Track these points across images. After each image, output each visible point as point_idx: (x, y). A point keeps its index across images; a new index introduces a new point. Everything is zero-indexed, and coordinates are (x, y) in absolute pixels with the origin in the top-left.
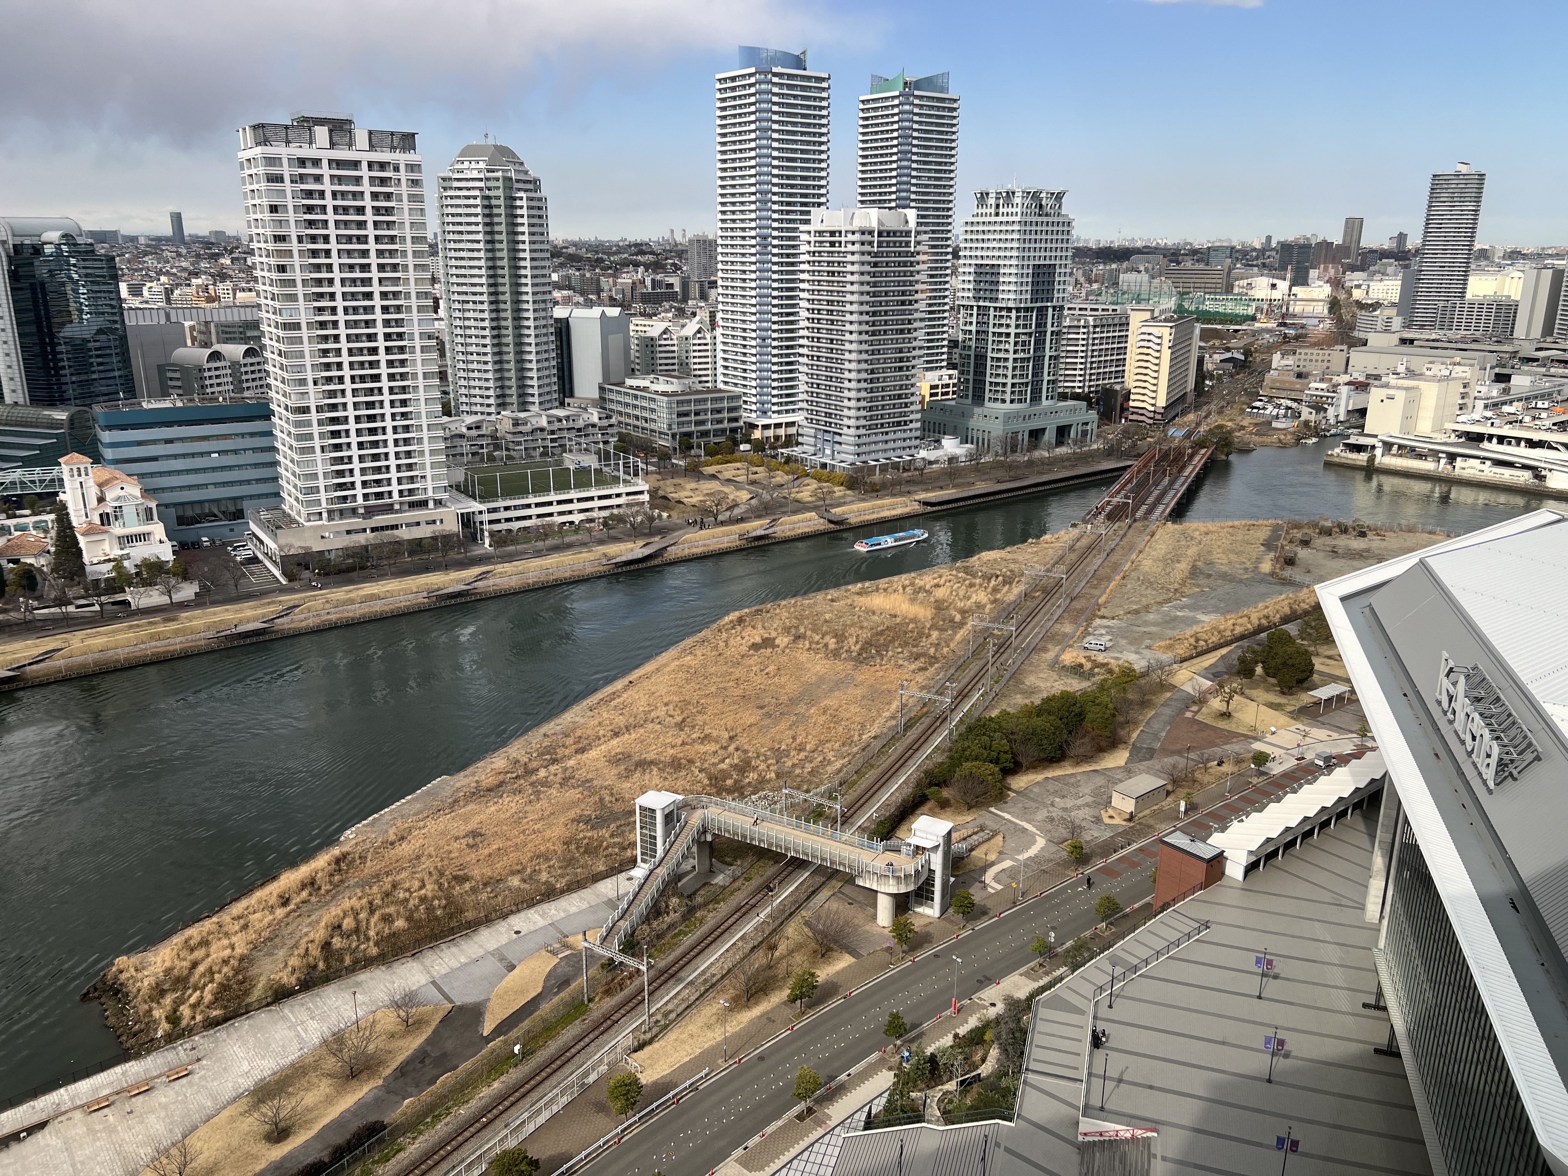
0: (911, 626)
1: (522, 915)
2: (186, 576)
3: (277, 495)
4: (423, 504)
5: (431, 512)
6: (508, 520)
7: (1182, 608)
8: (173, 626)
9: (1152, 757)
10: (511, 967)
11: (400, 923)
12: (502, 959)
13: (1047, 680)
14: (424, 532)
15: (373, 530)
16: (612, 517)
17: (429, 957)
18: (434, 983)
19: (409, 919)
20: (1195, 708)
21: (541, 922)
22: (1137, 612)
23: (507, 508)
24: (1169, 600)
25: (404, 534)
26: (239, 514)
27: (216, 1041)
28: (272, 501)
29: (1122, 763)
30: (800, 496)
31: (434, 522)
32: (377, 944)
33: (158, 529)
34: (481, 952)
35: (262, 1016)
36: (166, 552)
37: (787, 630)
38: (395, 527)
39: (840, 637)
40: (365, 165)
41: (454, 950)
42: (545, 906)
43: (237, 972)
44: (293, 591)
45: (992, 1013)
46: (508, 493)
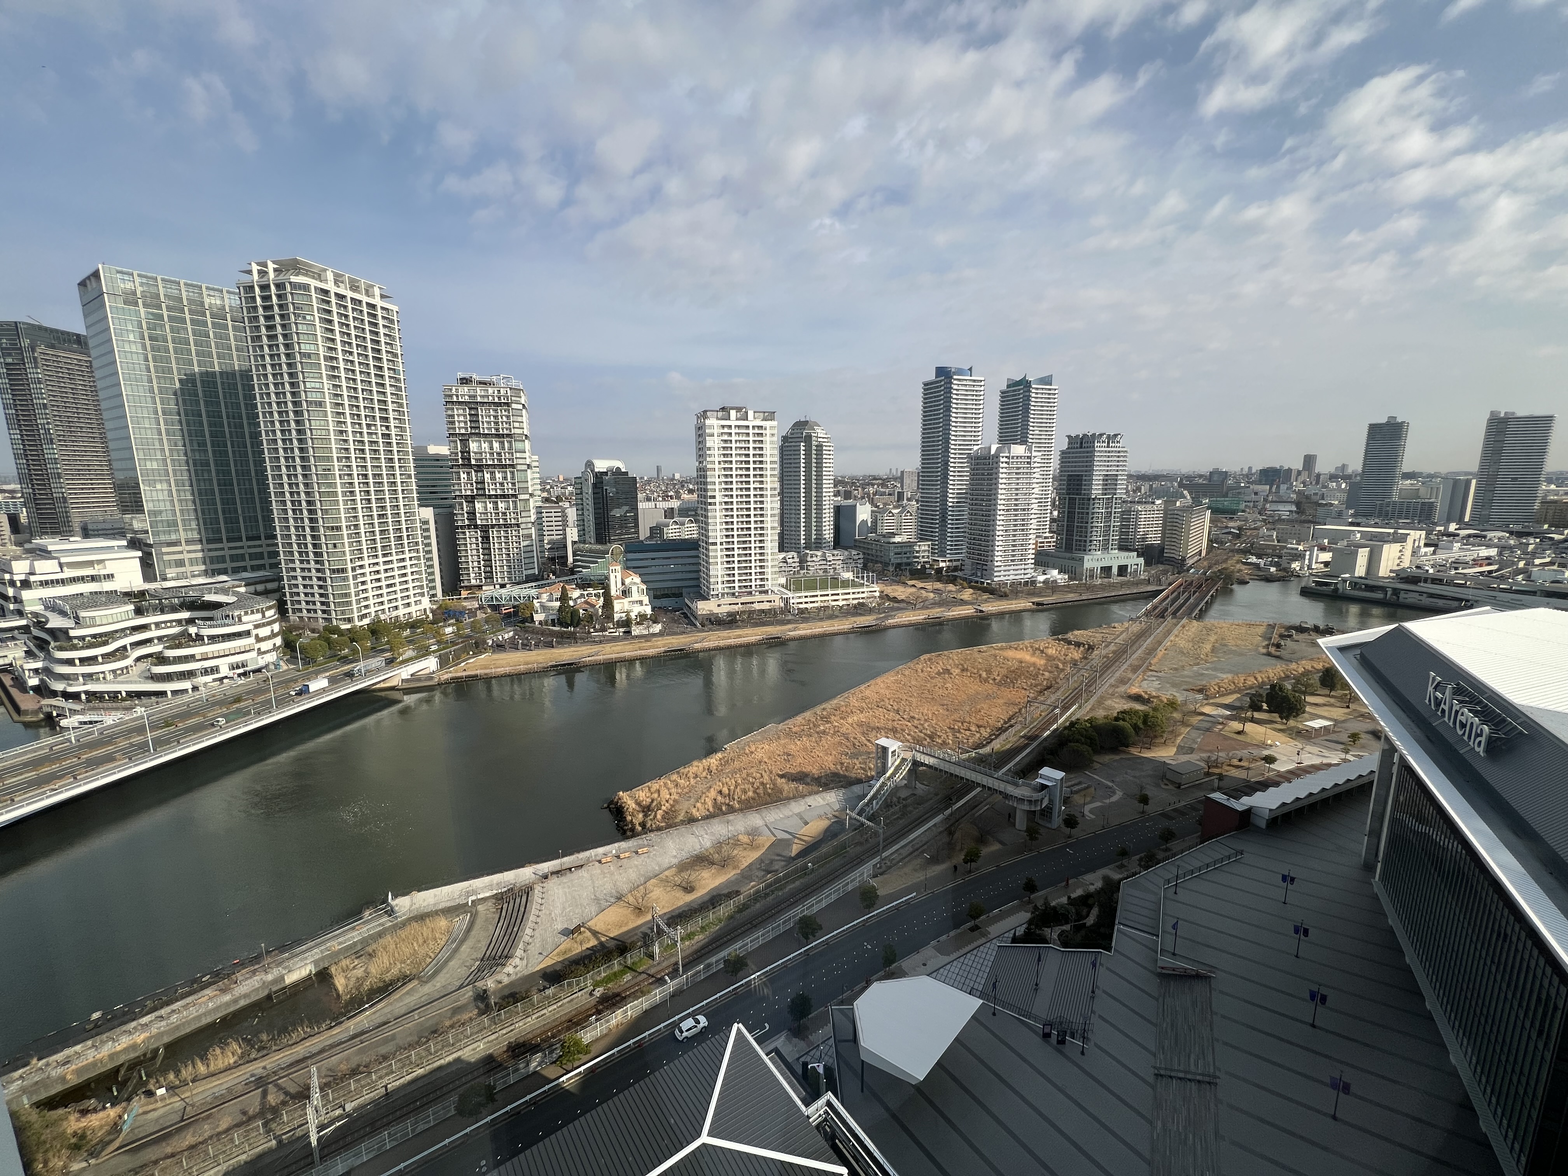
0: (1032, 669)
1: (812, 797)
2: (655, 622)
3: (699, 586)
4: (766, 592)
5: (770, 597)
6: (806, 603)
7: (1207, 669)
8: (649, 644)
9: (1191, 753)
10: (806, 823)
11: (750, 794)
12: (801, 818)
13: (1118, 703)
14: (766, 606)
15: (742, 604)
16: (859, 604)
17: (765, 813)
18: (766, 825)
19: (755, 792)
20: (1220, 727)
21: (822, 802)
22: (1176, 669)
23: (806, 597)
24: (1198, 664)
25: (757, 606)
26: (680, 595)
27: (661, 838)
28: (696, 589)
29: (1172, 754)
30: (962, 597)
31: (770, 601)
32: (739, 802)
33: (646, 600)
34: (791, 813)
35: (682, 829)
36: (648, 610)
37: (957, 666)
38: (752, 603)
39: (989, 672)
40: (751, 428)
41: (778, 811)
42: (824, 794)
43: (672, 806)
44: (704, 631)
45: (1092, 888)
46: (807, 589)
